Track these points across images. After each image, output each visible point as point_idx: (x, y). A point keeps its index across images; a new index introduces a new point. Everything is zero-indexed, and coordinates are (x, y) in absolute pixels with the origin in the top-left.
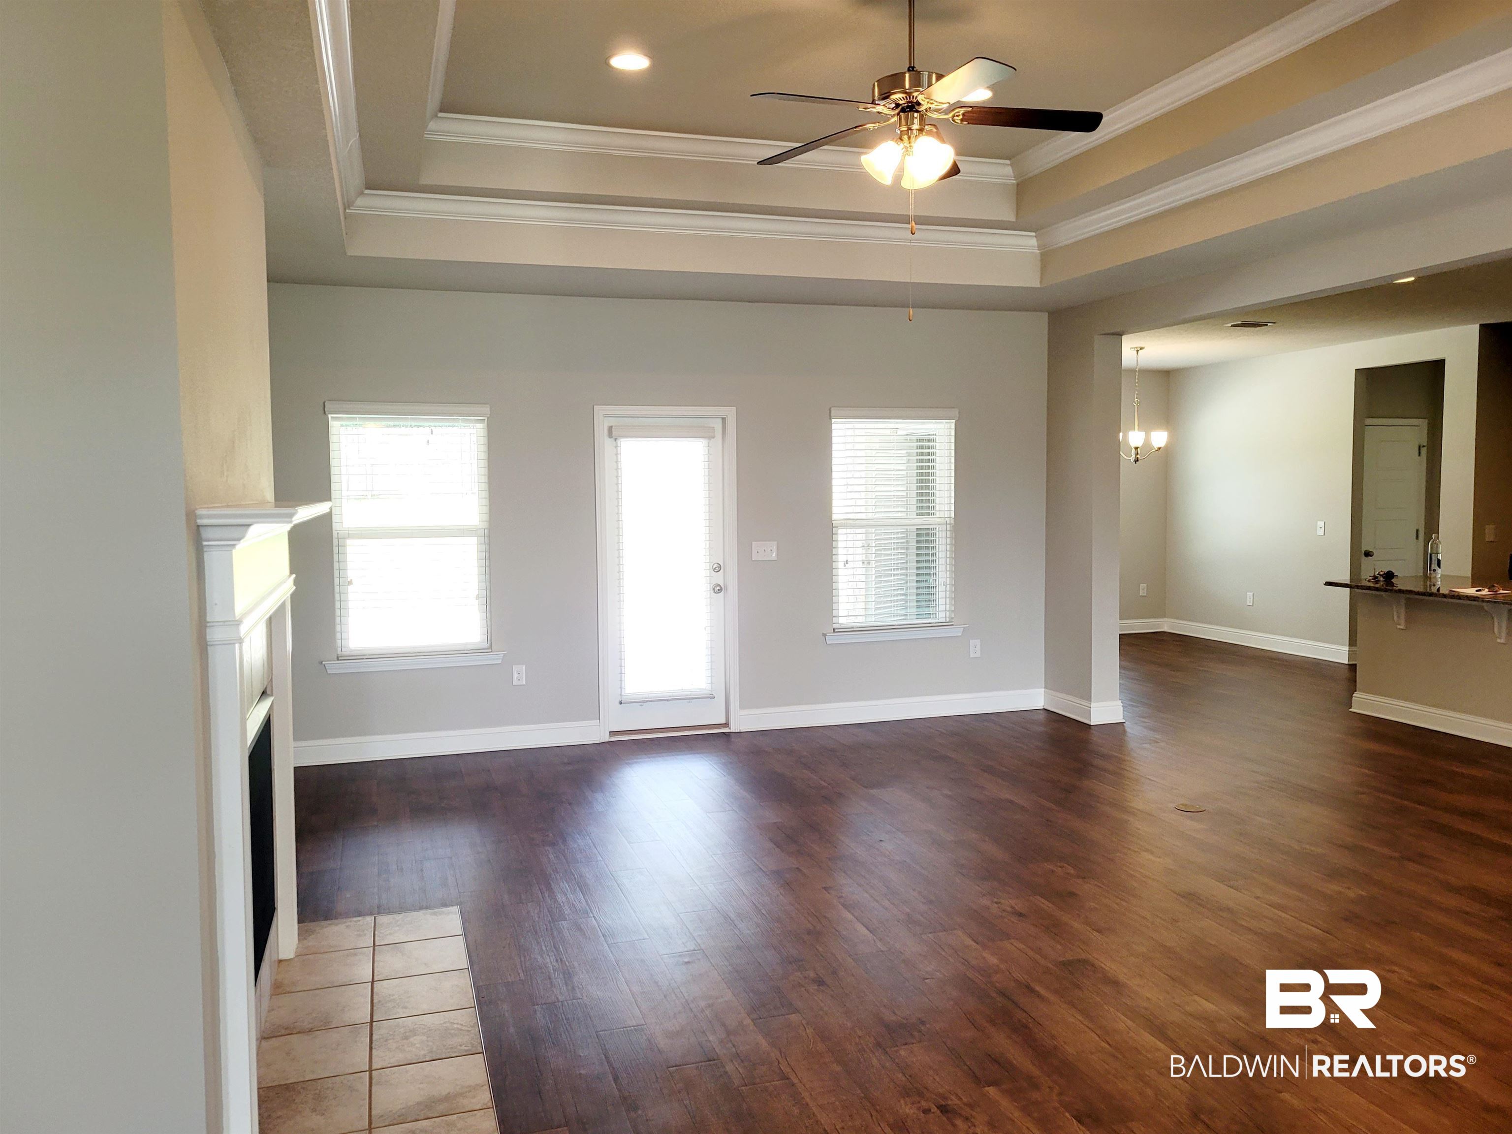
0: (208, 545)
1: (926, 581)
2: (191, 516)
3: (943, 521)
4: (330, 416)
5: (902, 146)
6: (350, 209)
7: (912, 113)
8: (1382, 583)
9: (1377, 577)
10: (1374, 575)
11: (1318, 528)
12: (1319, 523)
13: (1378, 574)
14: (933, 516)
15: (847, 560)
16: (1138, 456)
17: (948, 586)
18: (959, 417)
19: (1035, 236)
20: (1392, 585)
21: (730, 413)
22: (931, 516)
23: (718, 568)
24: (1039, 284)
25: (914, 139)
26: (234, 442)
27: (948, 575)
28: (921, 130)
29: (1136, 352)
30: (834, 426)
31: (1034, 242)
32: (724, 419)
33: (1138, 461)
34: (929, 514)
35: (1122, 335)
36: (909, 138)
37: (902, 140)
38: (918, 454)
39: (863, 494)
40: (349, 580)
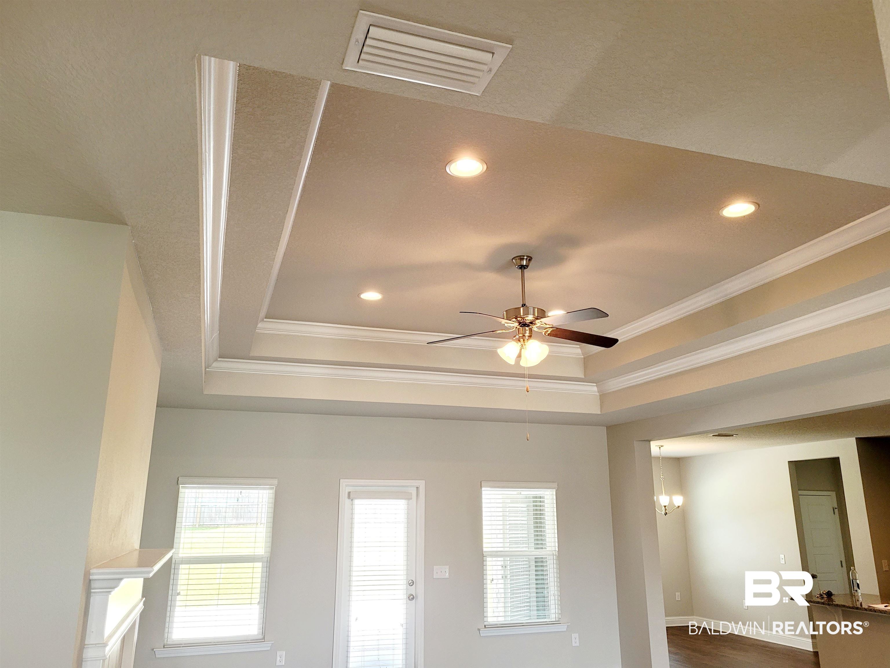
0: (94, 592)
1: (542, 593)
2: (87, 573)
3: (551, 553)
4: (181, 486)
5: (520, 344)
6: (208, 368)
7: (525, 327)
8: (826, 599)
9: (822, 595)
10: (820, 594)
11: (781, 559)
12: (781, 555)
13: (823, 593)
14: (545, 550)
15: (493, 579)
16: (666, 511)
17: (556, 597)
18: (558, 488)
19: (596, 386)
20: (832, 601)
21: (422, 484)
22: (543, 550)
23: (411, 583)
24: (600, 412)
25: (526, 341)
26: (121, 518)
27: (556, 589)
28: (530, 336)
29: (659, 448)
30: (483, 492)
31: (595, 389)
32: (417, 488)
33: (666, 514)
34: (542, 548)
35: (650, 441)
36: (524, 340)
37: (520, 341)
38: (534, 510)
39: (501, 531)
40: (178, 592)
